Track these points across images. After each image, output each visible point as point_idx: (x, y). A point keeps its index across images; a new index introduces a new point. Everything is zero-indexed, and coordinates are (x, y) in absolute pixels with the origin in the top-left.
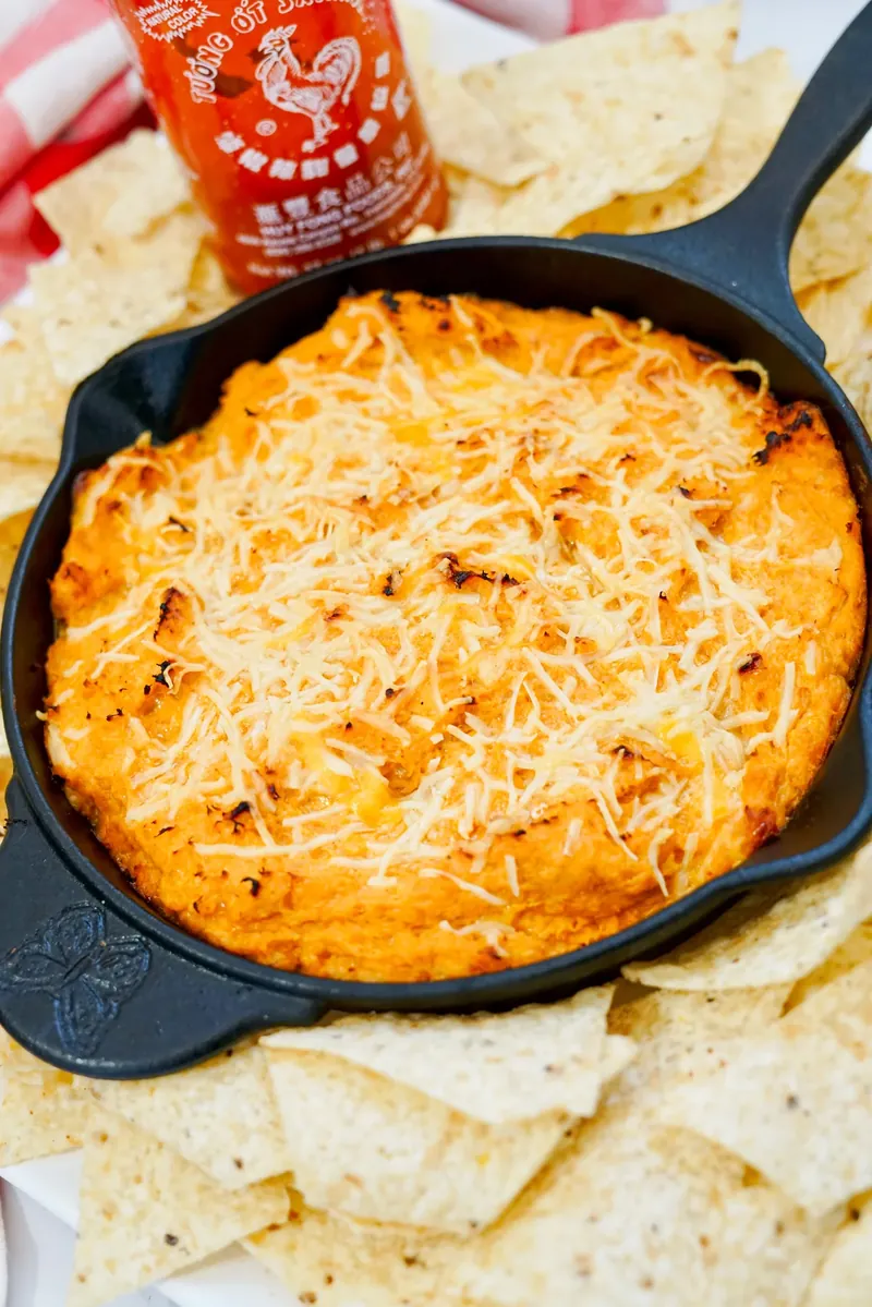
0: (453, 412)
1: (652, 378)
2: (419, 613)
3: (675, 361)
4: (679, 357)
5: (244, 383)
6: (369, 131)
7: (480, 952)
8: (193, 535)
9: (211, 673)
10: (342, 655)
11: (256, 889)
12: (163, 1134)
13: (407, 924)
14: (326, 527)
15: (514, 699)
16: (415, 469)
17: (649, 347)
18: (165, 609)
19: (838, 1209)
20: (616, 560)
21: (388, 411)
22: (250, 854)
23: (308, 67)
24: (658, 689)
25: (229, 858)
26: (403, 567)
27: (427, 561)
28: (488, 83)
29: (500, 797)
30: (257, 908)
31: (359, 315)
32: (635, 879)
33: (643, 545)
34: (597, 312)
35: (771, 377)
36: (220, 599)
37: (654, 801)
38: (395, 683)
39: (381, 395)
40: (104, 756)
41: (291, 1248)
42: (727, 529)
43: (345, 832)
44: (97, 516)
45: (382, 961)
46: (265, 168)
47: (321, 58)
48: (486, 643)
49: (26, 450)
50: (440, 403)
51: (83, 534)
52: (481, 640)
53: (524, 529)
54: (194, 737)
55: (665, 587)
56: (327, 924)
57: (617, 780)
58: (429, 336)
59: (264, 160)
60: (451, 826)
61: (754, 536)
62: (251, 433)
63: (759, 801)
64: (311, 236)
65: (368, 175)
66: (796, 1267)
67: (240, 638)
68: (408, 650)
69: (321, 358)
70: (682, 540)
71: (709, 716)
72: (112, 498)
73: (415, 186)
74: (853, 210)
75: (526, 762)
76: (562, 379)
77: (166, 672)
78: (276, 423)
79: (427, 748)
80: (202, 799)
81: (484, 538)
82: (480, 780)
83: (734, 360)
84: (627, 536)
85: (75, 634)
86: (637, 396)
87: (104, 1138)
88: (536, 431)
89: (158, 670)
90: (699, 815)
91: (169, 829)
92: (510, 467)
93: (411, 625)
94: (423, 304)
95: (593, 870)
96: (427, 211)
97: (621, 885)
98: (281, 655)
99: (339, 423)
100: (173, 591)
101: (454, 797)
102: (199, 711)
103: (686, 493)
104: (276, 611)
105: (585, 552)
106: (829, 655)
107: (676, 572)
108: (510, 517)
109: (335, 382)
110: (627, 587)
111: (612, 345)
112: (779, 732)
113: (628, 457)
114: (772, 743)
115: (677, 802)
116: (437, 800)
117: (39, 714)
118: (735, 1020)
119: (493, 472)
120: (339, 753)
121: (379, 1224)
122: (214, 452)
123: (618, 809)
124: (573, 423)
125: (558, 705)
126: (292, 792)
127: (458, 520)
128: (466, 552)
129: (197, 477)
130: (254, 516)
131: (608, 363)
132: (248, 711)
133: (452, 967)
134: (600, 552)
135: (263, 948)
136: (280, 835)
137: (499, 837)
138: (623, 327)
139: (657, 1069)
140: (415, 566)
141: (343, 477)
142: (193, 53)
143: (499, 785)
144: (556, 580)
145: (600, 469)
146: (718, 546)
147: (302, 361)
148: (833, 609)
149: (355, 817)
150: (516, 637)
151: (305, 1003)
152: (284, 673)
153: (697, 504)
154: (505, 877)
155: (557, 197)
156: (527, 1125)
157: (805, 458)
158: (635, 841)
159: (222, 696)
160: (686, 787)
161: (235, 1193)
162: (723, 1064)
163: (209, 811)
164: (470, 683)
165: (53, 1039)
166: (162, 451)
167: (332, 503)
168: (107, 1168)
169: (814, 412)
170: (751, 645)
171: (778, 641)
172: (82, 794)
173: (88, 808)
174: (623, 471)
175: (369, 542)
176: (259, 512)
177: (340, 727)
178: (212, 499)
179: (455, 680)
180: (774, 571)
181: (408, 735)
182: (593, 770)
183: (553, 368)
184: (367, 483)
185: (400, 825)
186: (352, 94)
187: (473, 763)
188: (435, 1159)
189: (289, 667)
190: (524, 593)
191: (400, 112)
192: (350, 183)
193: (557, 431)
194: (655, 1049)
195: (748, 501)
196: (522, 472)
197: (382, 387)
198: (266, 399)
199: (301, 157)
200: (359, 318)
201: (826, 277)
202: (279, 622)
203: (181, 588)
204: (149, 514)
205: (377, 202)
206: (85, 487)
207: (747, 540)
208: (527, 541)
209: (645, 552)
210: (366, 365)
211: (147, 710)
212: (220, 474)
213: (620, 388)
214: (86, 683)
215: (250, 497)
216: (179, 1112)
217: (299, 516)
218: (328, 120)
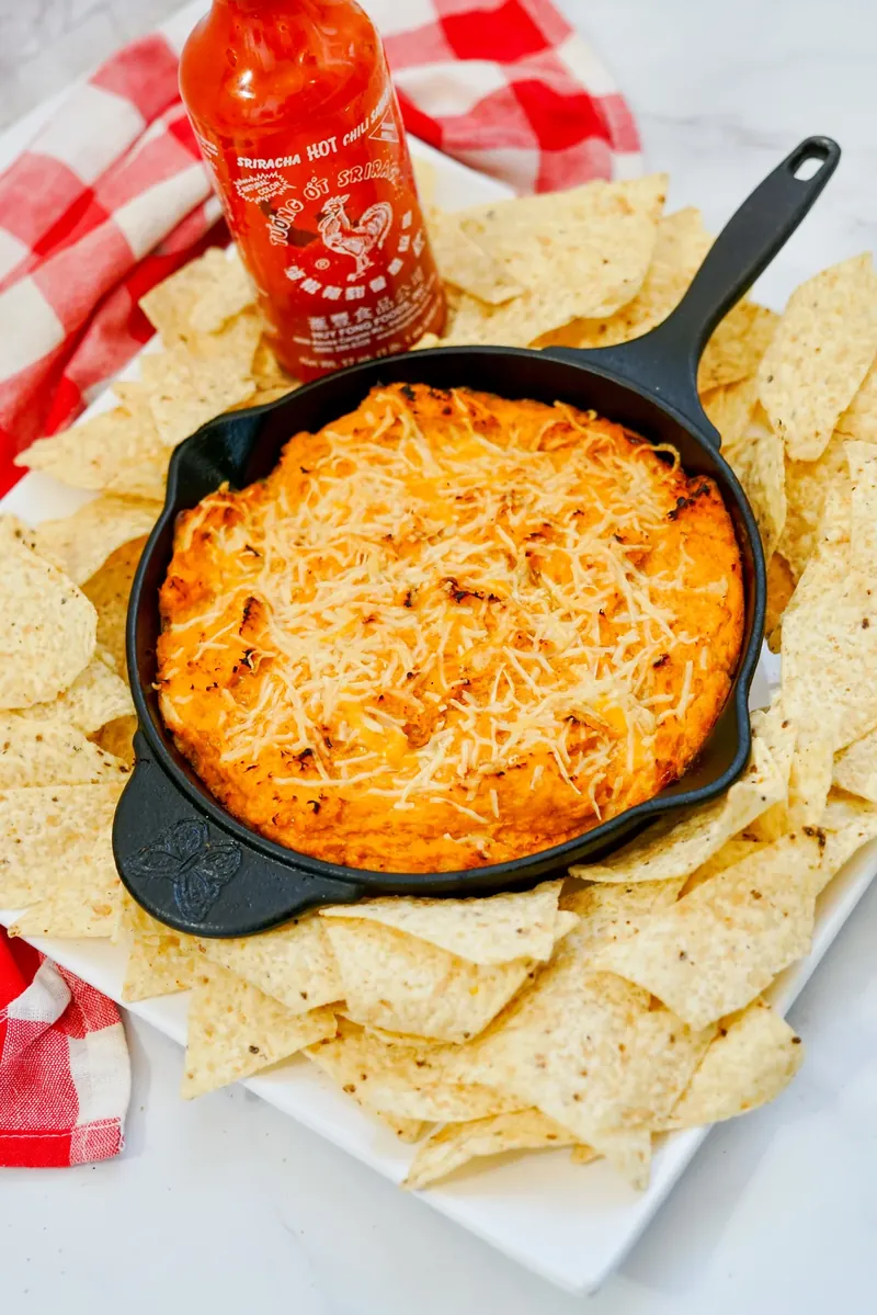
0: (455, 475)
1: (596, 454)
2: (430, 619)
3: (613, 442)
4: (616, 439)
5: (298, 448)
6: (395, 267)
7: (473, 855)
8: (263, 558)
9: (280, 659)
10: (375, 648)
11: (317, 808)
12: (251, 977)
13: (421, 836)
14: (362, 556)
15: (495, 684)
16: (426, 516)
17: (595, 431)
18: (247, 612)
19: (711, 1026)
20: (569, 586)
21: (405, 472)
22: (314, 784)
23: (356, 224)
24: (597, 677)
25: (298, 787)
26: (418, 587)
27: (435, 583)
28: (481, 229)
29: (486, 750)
30: (319, 821)
31: (384, 400)
32: (579, 807)
33: (588, 576)
34: (557, 404)
35: (682, 456)
36: (284, 605)
37: (593, 755)
38: (414, 669)
39: (401, 461)
40: (203, 715)
41: (338, 1056)
42: (648, 565)
43: (376, 772)
44: (193, 543)
45: (404, 860)
46: (320, 292)
47: (365, 217)
48: (477, 642)
49: (135, 492)
50: (443, 468)
51: (182, 556)
52: (473, 640)
53: (503, 562)
54: (269, 703)
55: (604, 606)
56: (366, 834)
57: (567, 740)
58: (435, 418)
59: (319, 286)
60: (452, 770)
61: (666, 572)
62: (303, 485)
63: (665, 756)
64: (348, 340)
65: (392, 298)
66: (683, 1065)
67: (302, 634)
68: (422, 645)
69: (356, 431)
70: (616, 573)
71: (632, 697)
72: (203, 531)
73: (424, 306)
74: (744, 334)
75: (504, 726)
76: (531, 452)
77: (249, 657)
78: (322, 479)
79: (435, 714)
80: (277, 746)
81: (475, 567)
82: (472, 738)
83: (656, 444)
84: (577, 569)
85: (177, 628)
86: (586, 467)
87: (206, 981)
88: (513, 492)
89: (243, 656)
90: (624, 766)
91: (254, 767)
92: (494, 517)
93: (423, 629)
94: (432, 395)
95: (550, 800)
96: (432, 322)
97: (569, 811)
98: (331, 648)
99: (369, 480)
100: (252, 600)
101: (454, 749)
102: (271, 685)
103: (620, 540)
104: (327, 616)
105: (546, 579)
106: (717, 657)
107: (611, 595)
108: (493, 553)
109: (367, 450)
110: (576, 605)
111: (568, 428)
112: (680, 710)
113: (579, 512)
114: (675, 717)
115: (608, 756)
116: (442, 751)
117: (153, 685)
118: (646, 904)
119: (482, 520)
120: (374, 717)
121: (401, 1036)
122: (276, 498)
123: (568, 759)
124: (540, 486)
125: (527, 687)
126: (340, 743)
127: (457, 554)
128: (463, 577)
129: (264, 515)
130: (306, 546)
131: (564, 442)
132: (307, 686)
133: (451, 865)
134: (558, 580)
135: (321, 850)
136: (333, 772)
137: (486, 776)
138: (577, 415)
139: (592, 937)
140: (426, 586)
141: (373, 521)
142: (275, 212)
143: (485, 741)
144: (525, 598)
145: (558, 519)
146: (641, 578)
147: (343, 434)
148: (721, 625)
149: (384, 761)
150: (498, 640)
151: (351, 887)
152: (333, 660)
153: (627, 548)
154: (490, 804)
155: (529, 316)
156: (504, 967)
157: (704, 515)
158: (579, 781)
159: (289, 675)
160: (616, 745)
161: (298, 1017)
162: (637, 931)
163: (283, 755)
164: (466, 670)
165: (174, 909)
166: (239, 496)
167: (366, 539)
168: (208, 1001)
169: (711, 484)
170: (663, 648)
171: (681, 646)
172: (186, 743)
173: (190, 753)
174: (574, 523)
175: (394, 567)
176: (311, 544)
177: (375, 698)
178: (276, 532)
179: (456, 667)
180: (680, 596)
181: (423, 705)
182: (551, 733)
183: (525, 444)
184: (390, 525)
185: (415, 769)
186: (385, 241)
187: (468, 725)
188: (442, 989)
189: (336, 657)
190: (504, 607)
191: (417, 251)
192: (380, 303)
193: (527, 491)
194: (590, 924)
195: (663, 546)
196: (502, 520)
197: (401, 455)
198: (316, 460)
199: (345, 285)
200: (385, 403)
201: (725, 381)
202: (329, 624)
203: (257, 598)
204: (230, 543)
205: (398, 316)
206: (184, 521)
207: (661, 574)
208: (505, 570)
209: (589, 580)
210: (389, 438)
211: (233, 684)
212: (280, 515)
213: (573, 461)
214: (189, 664)
215: (304, 532)
216: (262, 960)
217: (343, 548)
218: (367, 260)
